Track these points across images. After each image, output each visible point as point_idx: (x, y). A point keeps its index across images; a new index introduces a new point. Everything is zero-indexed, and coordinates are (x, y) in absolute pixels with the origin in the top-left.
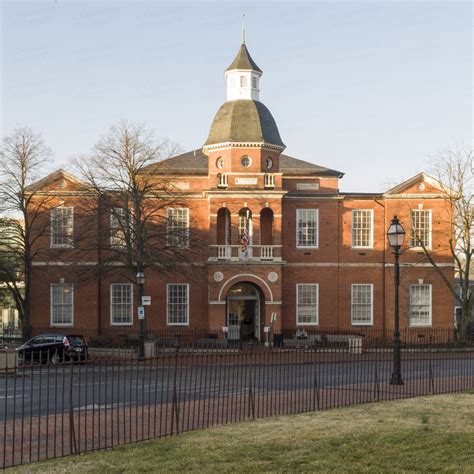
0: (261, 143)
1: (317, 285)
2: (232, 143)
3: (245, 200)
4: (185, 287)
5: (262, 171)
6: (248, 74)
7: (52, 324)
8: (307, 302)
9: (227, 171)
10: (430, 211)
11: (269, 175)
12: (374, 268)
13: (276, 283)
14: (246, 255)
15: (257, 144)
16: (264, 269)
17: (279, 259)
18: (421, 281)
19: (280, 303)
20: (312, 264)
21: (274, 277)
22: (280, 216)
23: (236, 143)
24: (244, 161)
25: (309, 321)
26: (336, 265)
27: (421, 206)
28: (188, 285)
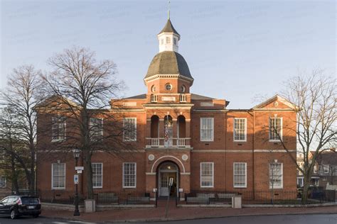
0: (177, 75)
1: (213, 163)
2: (160, 75)
3: (168, 110)
4: (134, 165)
5: (179, 92)
6: (171, 35)
7: (53, 188)
8: (207, 173)
9: (157, 93)
10: (282, 118)
11: (183, 95)
12: (247, 153)
13: (187, 161)
14: (168, 144)
15: (175, 75)
16: (179, 152)
17: (189, 147)
18: (276, 161)
19: (189, 174)
20: (210, 151)
21: (185, 157)
22: (189, 120)
23: (162, 75)
24: (168, 86)
25: (208, 185)
26: (224, 151)
27: (276, 115)
28: (136, 164)
